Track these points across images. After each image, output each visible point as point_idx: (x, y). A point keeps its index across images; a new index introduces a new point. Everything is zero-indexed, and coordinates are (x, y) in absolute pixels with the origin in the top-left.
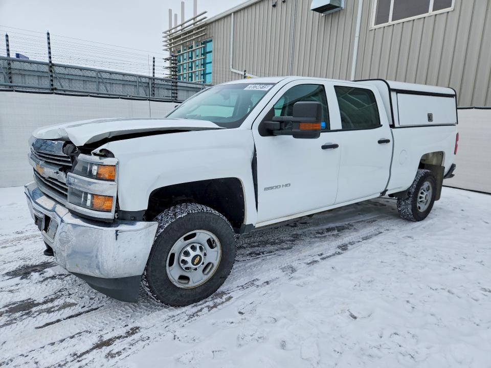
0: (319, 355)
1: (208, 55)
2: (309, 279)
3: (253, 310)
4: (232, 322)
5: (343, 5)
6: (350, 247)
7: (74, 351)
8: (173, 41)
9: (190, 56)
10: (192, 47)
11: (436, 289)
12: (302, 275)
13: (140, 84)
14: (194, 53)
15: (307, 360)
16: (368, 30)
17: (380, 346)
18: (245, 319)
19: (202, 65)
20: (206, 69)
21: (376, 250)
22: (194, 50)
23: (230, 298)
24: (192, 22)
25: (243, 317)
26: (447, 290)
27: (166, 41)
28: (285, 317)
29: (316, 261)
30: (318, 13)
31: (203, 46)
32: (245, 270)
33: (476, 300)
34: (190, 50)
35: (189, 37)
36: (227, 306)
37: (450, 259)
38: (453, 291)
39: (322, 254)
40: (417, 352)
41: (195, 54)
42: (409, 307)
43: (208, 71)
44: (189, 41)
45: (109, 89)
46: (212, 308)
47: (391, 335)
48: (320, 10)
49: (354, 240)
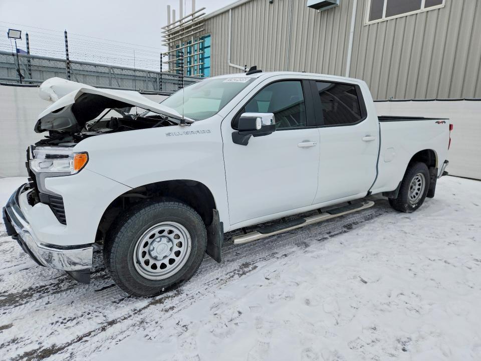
0: (339, 310)
1: (206, 50)
2: (322, 252)
3: (277, 277)
4: (261, 286)
5: (338, 2)
6: (354, 226)
7: (134, 307)
8: (171, 36)
9: (188, 51)
10: (190, 42)
11: (434, 260)
12: (314, 249)
13: (149, 79)
14: (192, 48)
15: (330, 313)
16: (362, 27)
17: (390, 303)
18: (272, 283)
19: (200, 59)
20: (204, 64)
21: (378, 229)
22: (192, 45)
23: (256, 267)
24: (191, 18)
25: (269, 281)
26: (443, 261)
27: (164, 37)
28: (306, 282)
29: (325, 238)
30: (314, 10)
31: (201, 41)
32: (264, 245)
33: (470, 269)
34: (188, 45)
35: (188, 32)
36: (254, 273)
37: (445, 235)
38: (449, 261)
39: (330, 233)
40: (421, 307)
41: (194, 49)
42: (411, 274)
43: (206, 66)
44: (187, 36)
45: (120, 84)
46: (242, 275)
47: (398, 295)
48: (316, 6)
49: (357, 220)
